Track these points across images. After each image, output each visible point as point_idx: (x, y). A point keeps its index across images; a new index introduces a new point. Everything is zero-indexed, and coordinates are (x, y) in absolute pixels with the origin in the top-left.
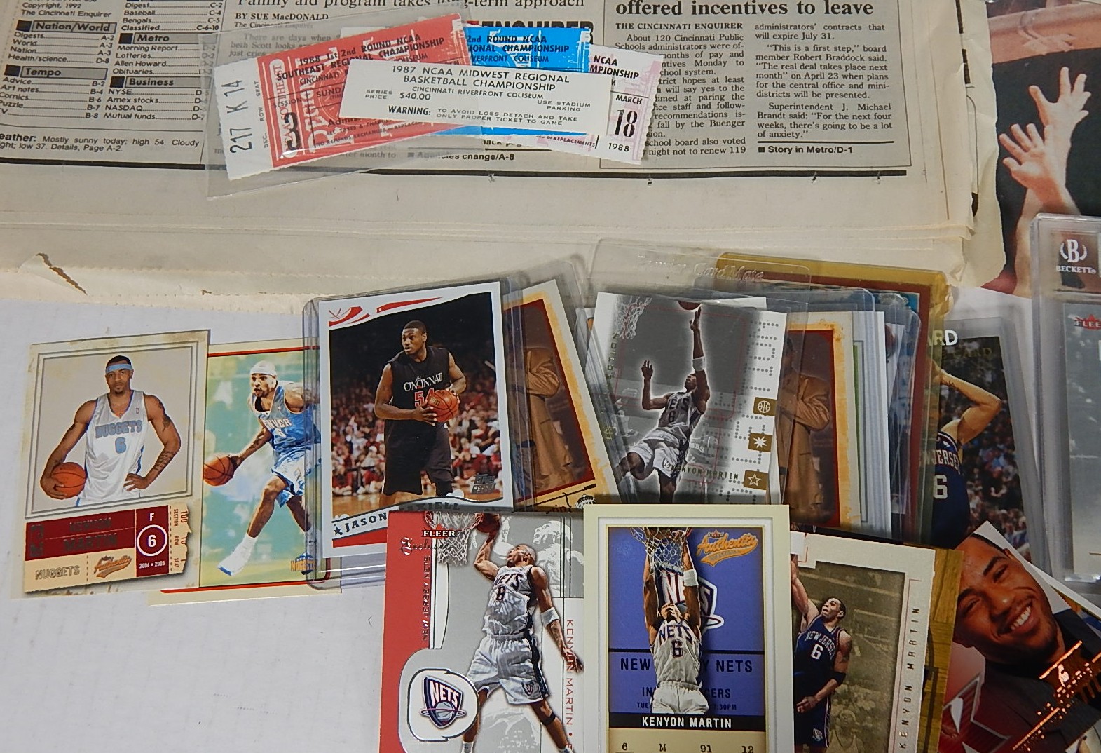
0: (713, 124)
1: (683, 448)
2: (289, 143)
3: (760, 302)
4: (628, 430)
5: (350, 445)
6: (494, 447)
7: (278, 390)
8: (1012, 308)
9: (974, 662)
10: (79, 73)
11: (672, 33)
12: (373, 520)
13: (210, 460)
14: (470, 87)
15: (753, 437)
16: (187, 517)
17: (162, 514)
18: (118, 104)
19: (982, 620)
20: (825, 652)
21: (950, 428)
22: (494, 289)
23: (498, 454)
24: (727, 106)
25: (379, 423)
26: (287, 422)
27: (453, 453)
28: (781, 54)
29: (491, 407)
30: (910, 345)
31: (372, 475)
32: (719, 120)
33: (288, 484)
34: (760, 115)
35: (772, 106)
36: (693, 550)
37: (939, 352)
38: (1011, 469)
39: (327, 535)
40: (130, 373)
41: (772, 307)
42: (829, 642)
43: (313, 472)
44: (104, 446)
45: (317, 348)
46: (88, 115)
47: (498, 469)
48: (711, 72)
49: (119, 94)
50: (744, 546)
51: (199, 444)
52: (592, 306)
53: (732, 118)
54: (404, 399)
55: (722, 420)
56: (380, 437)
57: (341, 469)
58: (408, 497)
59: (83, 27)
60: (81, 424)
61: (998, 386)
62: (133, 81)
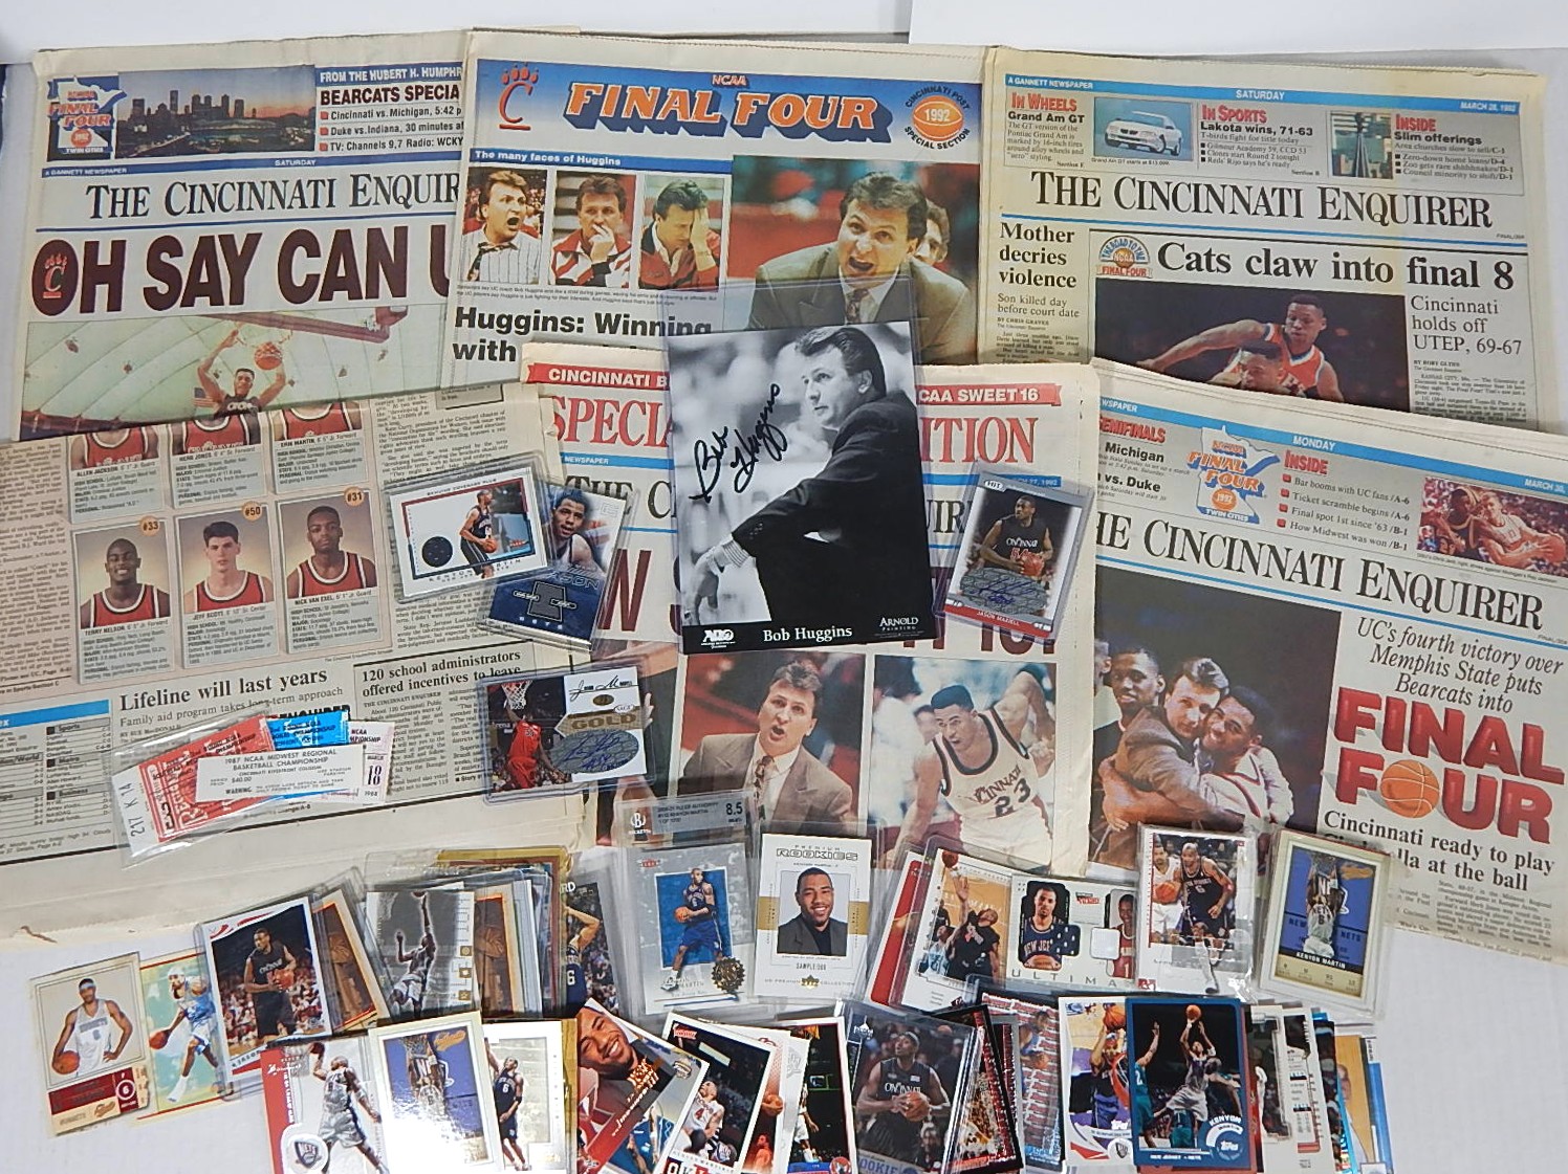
0: (428, 765)
1: (424, 982)
2: (167, 824)
3: (460, 885)
4: (392, 977)
5: (233, 1011)
6: (316, 1001)
7: (187, 984)
8: (612, 854)
9: (591, 1076)
10: (25, 794)
11: (398, 704)
12: (253, 1055)
13: (152, 1034)
14: (275, 768)
15: (461, 970)
16: (144, 1072)
17: (129, 1073)
18: (55, 811)
19: (593, 1053)
20: (510, 1088)
21: (574, 942)
22: (304, 901)
23: (319, 1004)
24: (435, 752)
25: (249, 996)
26: (195, 1003)
27: (294, 1007)
28: (466, 710)
29: (312, 976)
30: (547, 897)
31: (249, 1028)
32: (431, 762)
33: (201, 1042)
34: (456, 756)
35: (462, 748)
36: (432, 1045)
37: (565, 897)
38: (606, 961)
39: (228, 1069)
40: (93, 988)
41: (468, 888)
42: (510, 1081)
43: (214, 1031)
44: (86, 1037)
45: (205, 953)
46: (36, 823)
47: (320, 1013)
48: (423, 730)
49: (53, 804)
50: (458, 1038)
51: (144, 1026)
52: (364, 900)
53: (439, 761)
54: (261, 979)
55: (443, 962)
56: (251, 1004)
57: (231, 1028)
58: (272, 1038)
59: (21, 759)
60: (70, 1026)
61: (598, 914)
62: (61, 794)
